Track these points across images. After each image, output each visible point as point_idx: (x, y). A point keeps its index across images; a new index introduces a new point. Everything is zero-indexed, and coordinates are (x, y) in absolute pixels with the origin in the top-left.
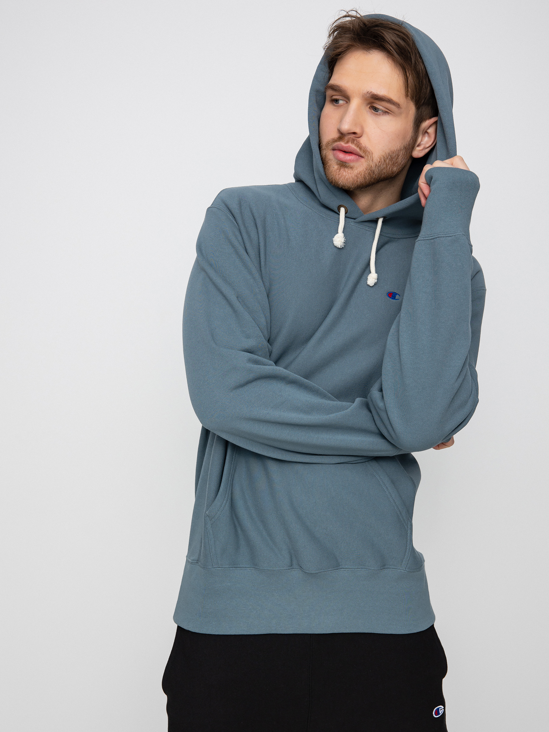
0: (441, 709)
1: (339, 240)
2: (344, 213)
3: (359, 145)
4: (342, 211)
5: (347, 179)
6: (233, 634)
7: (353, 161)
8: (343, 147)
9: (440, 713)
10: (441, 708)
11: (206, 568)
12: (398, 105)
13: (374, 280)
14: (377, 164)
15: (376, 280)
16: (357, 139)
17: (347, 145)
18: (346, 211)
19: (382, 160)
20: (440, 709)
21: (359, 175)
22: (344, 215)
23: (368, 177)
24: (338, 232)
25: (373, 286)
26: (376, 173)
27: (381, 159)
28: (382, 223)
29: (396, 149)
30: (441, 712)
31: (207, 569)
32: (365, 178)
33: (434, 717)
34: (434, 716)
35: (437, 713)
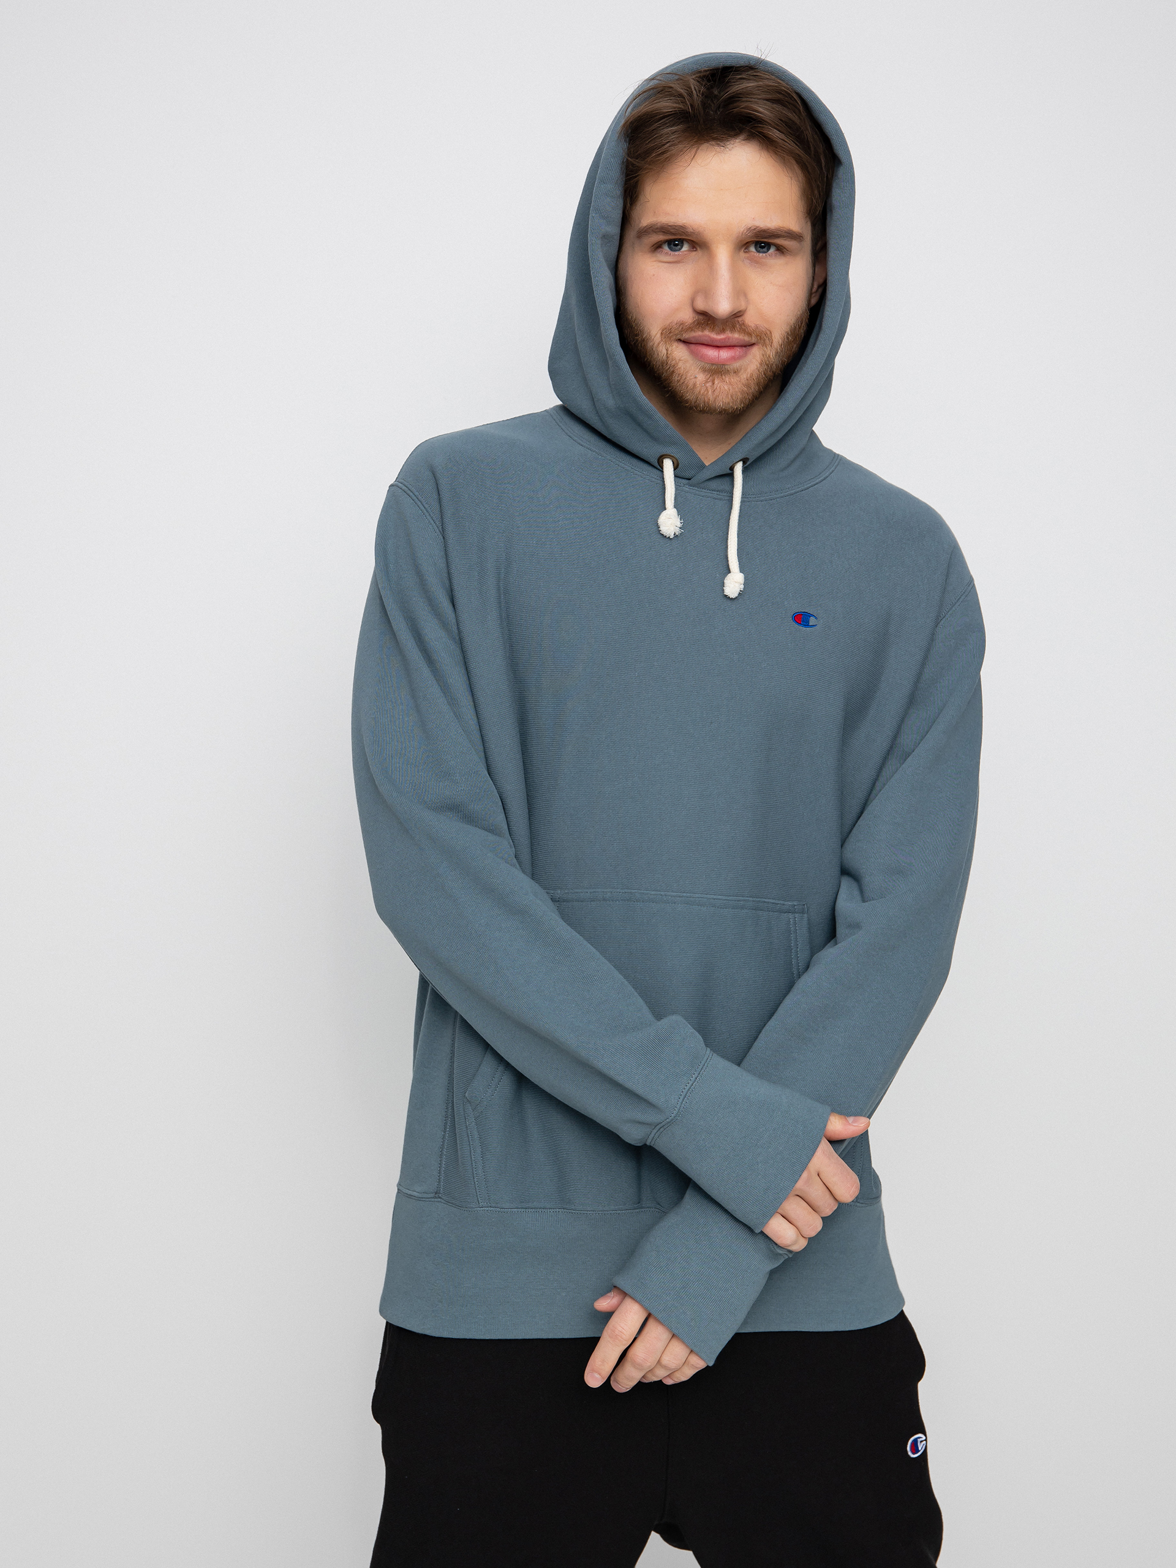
0: (921, 1442)
1: (670, 522)
2: (673, 469)
4: (668, 465)
5: (731, 395)
6: (521, 1338)
7: (736, 358)
8: (716, 340)
9: (920, 1449)
10: (921, 1439)
11: (466, 1207)
12: (801, 236)
13: (737, 585)
15: (742, 586)
16: (741, 322)
17: (722, 337)
18: (676, 465)
19: (786, 340)
20: (919, 1440)
22: (673, 472)
24: (666, 507)
25: (736, 597)
28: (743, 473)
30: (921, 1447)
31: (466, 1209)
33: (909, 1456)
34: (910, 1453)
35: (915, 1449)
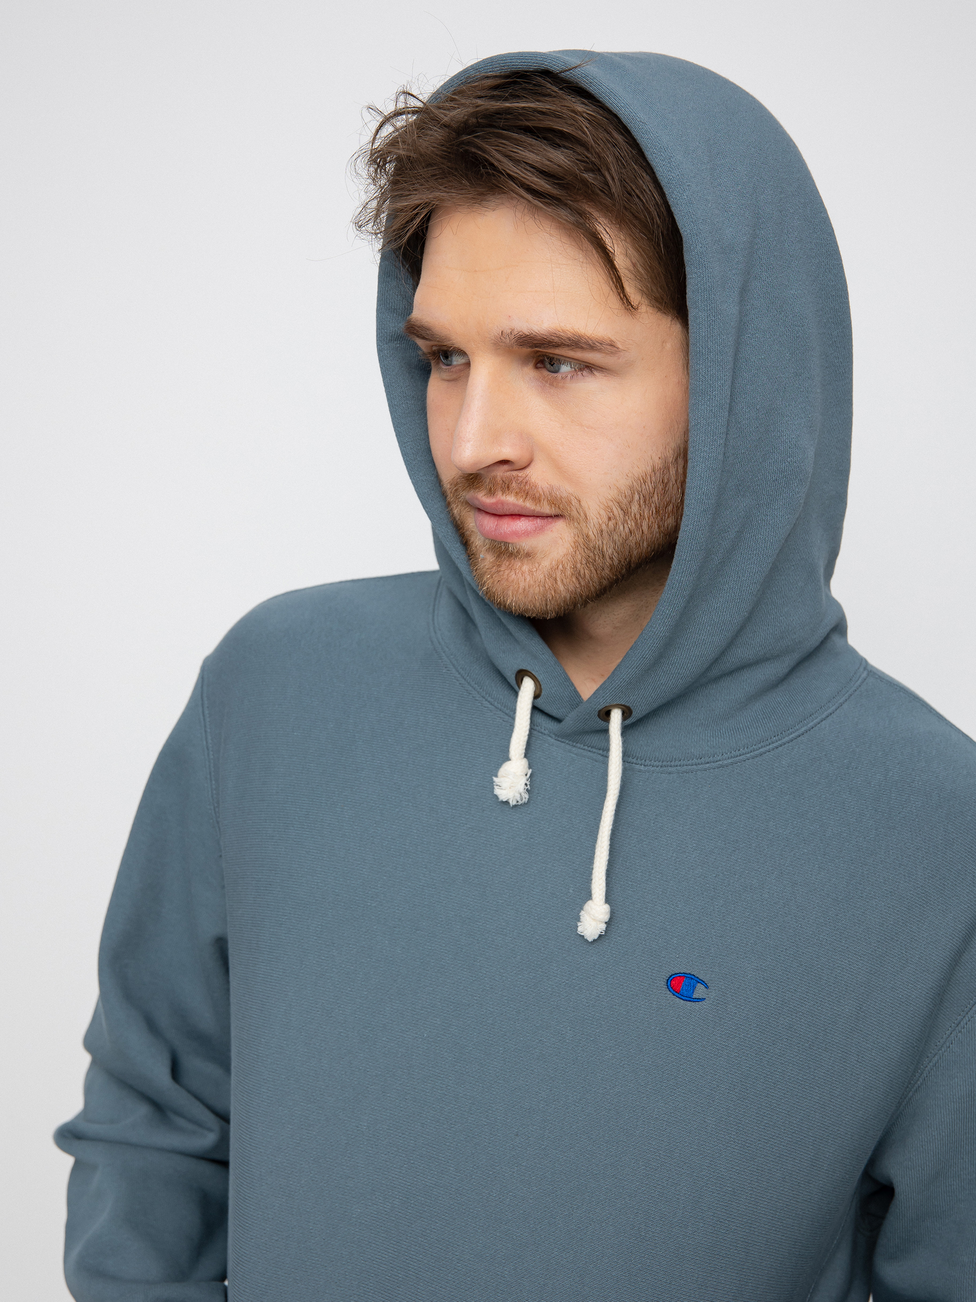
1: (512, 780)
2: (531, 697)
3: (526, 491)
4: (527, 687)
5: (524, 589)
7: (527, 534)
12: (611, 345)
13: (598, 922)
14: (604, 527)
15: (605, 926)
16: (521, 474)
18: (536, 690)
19: (617, 511)
21: (559, 573)
22: (531, 701)
23: (587, 572)
24: (511, 756)
25: (594, 942)
26: (610, 551)
27: (612, 511)
29: (649, 469)
32: (578, 575)
